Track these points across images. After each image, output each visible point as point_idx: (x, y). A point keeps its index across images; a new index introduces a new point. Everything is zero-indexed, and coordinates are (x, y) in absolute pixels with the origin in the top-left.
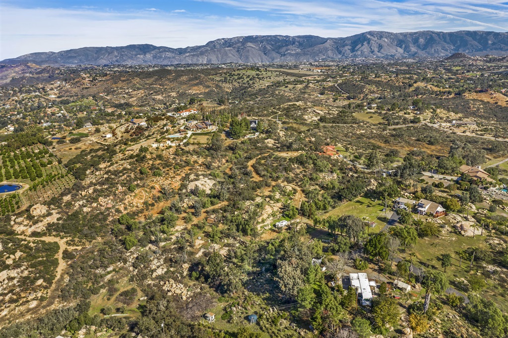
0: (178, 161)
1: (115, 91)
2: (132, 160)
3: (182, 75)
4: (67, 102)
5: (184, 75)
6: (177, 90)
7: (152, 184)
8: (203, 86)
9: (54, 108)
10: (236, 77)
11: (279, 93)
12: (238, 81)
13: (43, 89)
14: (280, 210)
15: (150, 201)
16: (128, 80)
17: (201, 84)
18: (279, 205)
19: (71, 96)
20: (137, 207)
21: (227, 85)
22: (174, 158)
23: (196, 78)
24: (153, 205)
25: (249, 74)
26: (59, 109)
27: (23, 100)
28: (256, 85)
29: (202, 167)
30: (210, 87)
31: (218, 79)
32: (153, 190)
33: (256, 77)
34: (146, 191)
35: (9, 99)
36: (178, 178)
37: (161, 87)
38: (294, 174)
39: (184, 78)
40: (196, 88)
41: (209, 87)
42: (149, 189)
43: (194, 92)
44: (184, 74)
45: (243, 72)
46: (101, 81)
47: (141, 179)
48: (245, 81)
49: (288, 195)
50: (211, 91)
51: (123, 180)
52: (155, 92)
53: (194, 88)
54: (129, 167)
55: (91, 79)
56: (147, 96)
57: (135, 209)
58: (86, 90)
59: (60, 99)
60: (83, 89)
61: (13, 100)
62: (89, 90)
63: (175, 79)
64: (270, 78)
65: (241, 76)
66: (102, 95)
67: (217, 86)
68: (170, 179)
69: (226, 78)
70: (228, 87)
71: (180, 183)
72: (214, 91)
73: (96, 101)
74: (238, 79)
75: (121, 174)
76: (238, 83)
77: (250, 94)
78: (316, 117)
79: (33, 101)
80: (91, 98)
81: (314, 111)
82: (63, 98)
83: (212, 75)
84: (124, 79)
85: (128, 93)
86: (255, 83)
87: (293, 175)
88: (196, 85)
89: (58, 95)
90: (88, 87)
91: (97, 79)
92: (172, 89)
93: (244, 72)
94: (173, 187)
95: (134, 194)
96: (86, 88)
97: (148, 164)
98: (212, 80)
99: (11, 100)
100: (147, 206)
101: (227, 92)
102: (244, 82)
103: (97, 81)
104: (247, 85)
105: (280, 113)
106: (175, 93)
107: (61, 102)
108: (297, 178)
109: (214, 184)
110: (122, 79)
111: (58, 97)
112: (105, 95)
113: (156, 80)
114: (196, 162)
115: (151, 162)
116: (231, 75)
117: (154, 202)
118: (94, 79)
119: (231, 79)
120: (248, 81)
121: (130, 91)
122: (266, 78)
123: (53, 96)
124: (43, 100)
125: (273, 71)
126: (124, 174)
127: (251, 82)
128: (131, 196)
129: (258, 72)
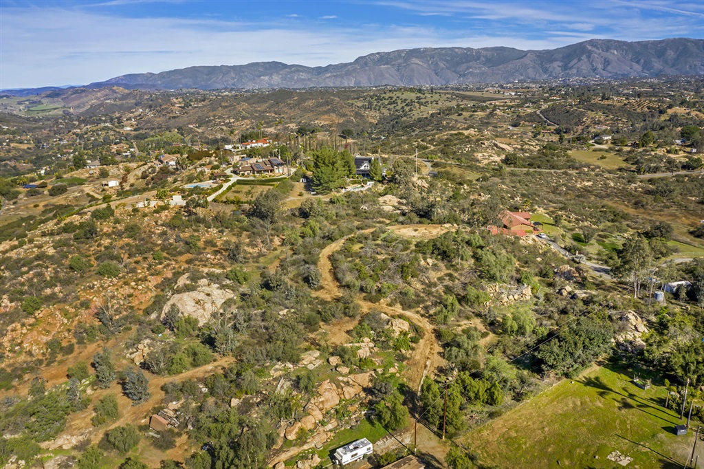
0: (171, 241)
1: (210, 121)
2: (65, 236)
3: (308, 99)
4: (144, 137)
5: (310, 99)
6: (299, 120)
7: (84, 296)
8: (337, 115)
9: (122, 144)
10: (387, 102)
11: (448, 123)
12: (389, 106)
13: (119, 119)
14: (363, 395)
15: (67, 339)
16: (232, 106)
17: (334, 111)
18: (364, 379)
19: (152, 129)
20: (30, 353)
21: (372, 113)
22: (164, 233)
23: (327, 103)
24: (70, 349)
25: (406, 98)
26: (128, 146)
27: (86, 134)
28: (414, 112)
29: (218, 257)
30: (347, 115)
31: (360, 104)
32: (82, 311)
33: (416, 101)
34: (66, 314)
35: (70, 131)
36: (154, 281)
37: (277, 116)
38: (423, 283)
39: (310, 103)
40: (326, 117)
41: (345, 115)
42: (76, 307)
43: (322, 124)
44: (310, 97)
45: (397, 95)
46: (195, 107)
47: (66, 282)
48: (399, 108)
49: (396, 348)
50: (347, 121)
51: (23, 284)
52: (265, 123)
53: (323, 117)
54: (51, 251)
55: (183, 105)
56: (254, 128)
57: (22, 358)
58: (174, 120)
59: (137, 133)
60: (169, 118)
61: (74, 134)
62: (177, 119)
63: (298, 104)
64: (437, 104)
65: (394, 99)
66: (192, 126)
67: (357, 115)
68: (133, 284)
69: (370, 103)
70: (373, 117)
71: (154, 294)
72: (352, 122)
73: (182, 134)
74: (389, 104)
75: (25, 269)
76: (389, 109)
77: (404, 125)
78: (498, 155)
79: (98, 135)
80: (176, 130)
81: (496, 145)
82: (141, 131)
83: (352, 99)
84: (226, 104)
85: (228, 123)
86: (413, 110)
87: (419, 286)
88: (327, 112)
89: (135, 126)
90: (176, 115)
91: (191, 105)
92: (291, 119)
93: (399, 94)
94: (135, 303)
95: (32, 321)
96: (174, 117)
97: (99, 245)
98: (349, 106)
99: (71, 133)
100: (53, 354)
101: (371, 123)
102: (397, 108)
103: (190, 108)
104: (401, 113)
105: (432, 148)
106: (295, 124)
107: (136, 137)
108: (430, 293)
109: (228, 303)
110: (223, 104)
111: (135, 130)
112: (196, 127)
113: (272, 106)
114: (210, 243)
115: (106, 242)
116: (379, 99)
117: (74, 341)
118: (187, 105)
119: (379, 104)
120: (403, 107)
121: (232, 121)
122: (432, 102)
123: (129, 129)
124: (112, 133)
125: (443, 93)
126: (30, 269)
127: (407, 109)
128: (23, 325)
129: (419, 95)
